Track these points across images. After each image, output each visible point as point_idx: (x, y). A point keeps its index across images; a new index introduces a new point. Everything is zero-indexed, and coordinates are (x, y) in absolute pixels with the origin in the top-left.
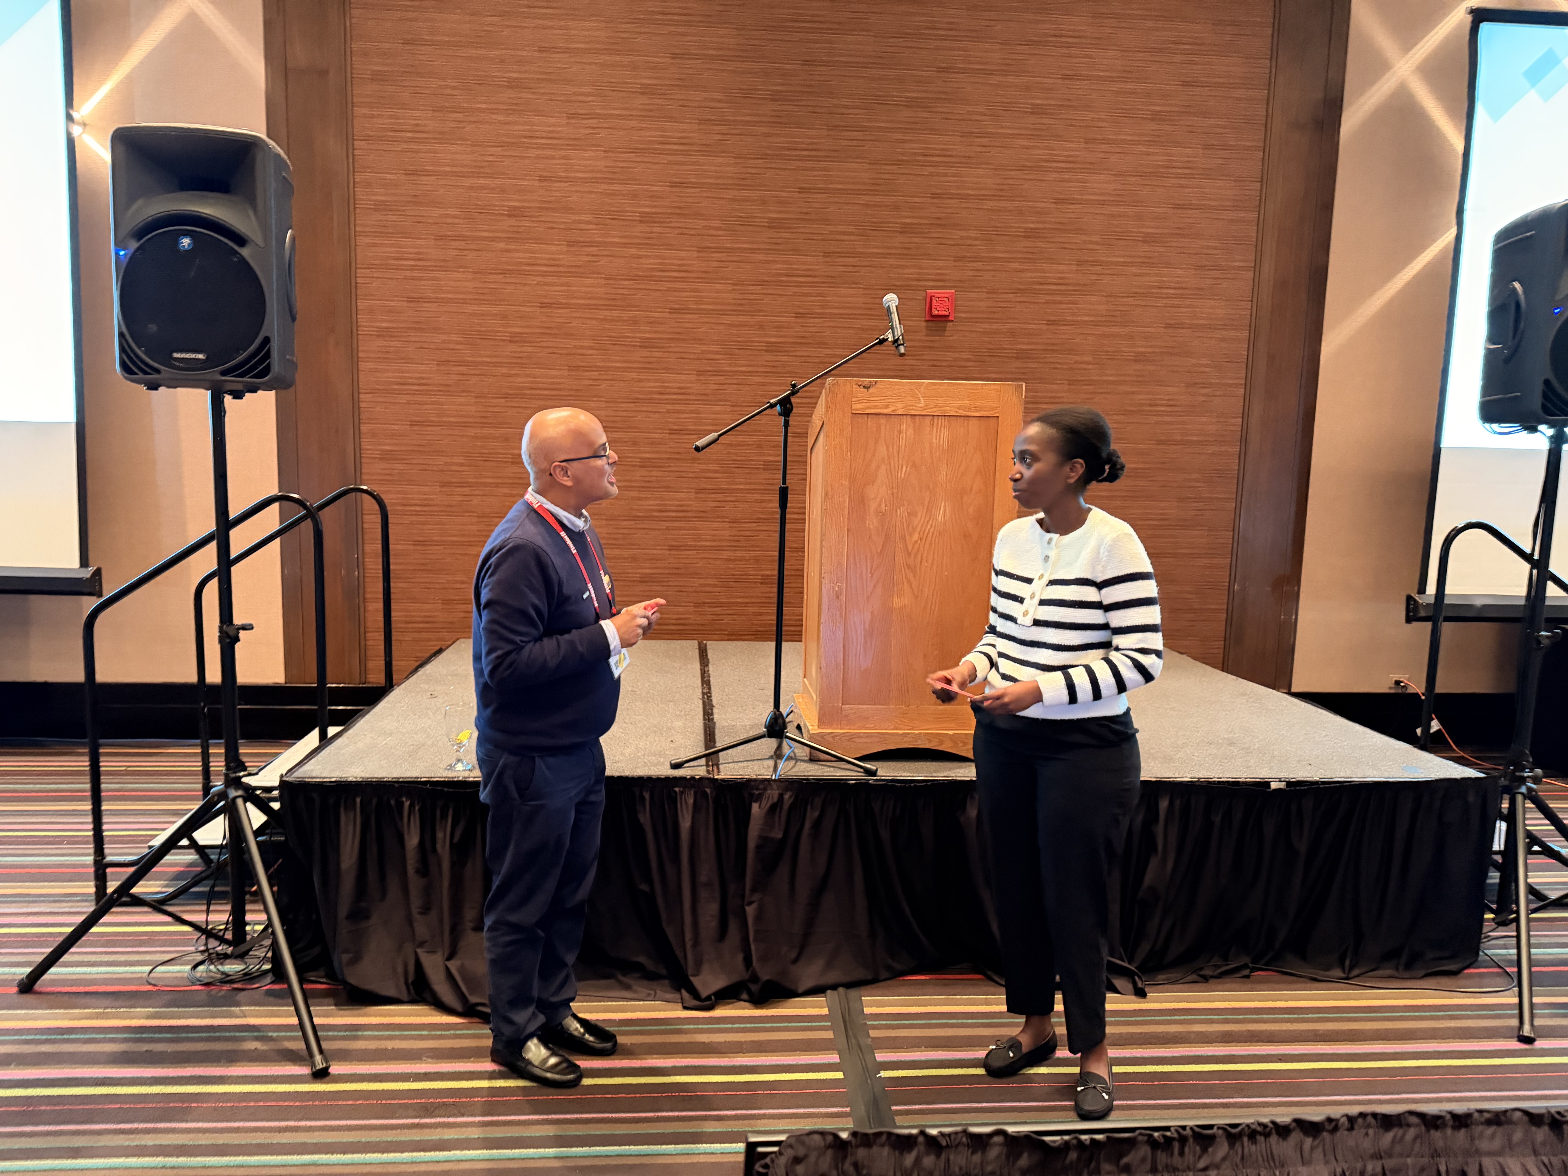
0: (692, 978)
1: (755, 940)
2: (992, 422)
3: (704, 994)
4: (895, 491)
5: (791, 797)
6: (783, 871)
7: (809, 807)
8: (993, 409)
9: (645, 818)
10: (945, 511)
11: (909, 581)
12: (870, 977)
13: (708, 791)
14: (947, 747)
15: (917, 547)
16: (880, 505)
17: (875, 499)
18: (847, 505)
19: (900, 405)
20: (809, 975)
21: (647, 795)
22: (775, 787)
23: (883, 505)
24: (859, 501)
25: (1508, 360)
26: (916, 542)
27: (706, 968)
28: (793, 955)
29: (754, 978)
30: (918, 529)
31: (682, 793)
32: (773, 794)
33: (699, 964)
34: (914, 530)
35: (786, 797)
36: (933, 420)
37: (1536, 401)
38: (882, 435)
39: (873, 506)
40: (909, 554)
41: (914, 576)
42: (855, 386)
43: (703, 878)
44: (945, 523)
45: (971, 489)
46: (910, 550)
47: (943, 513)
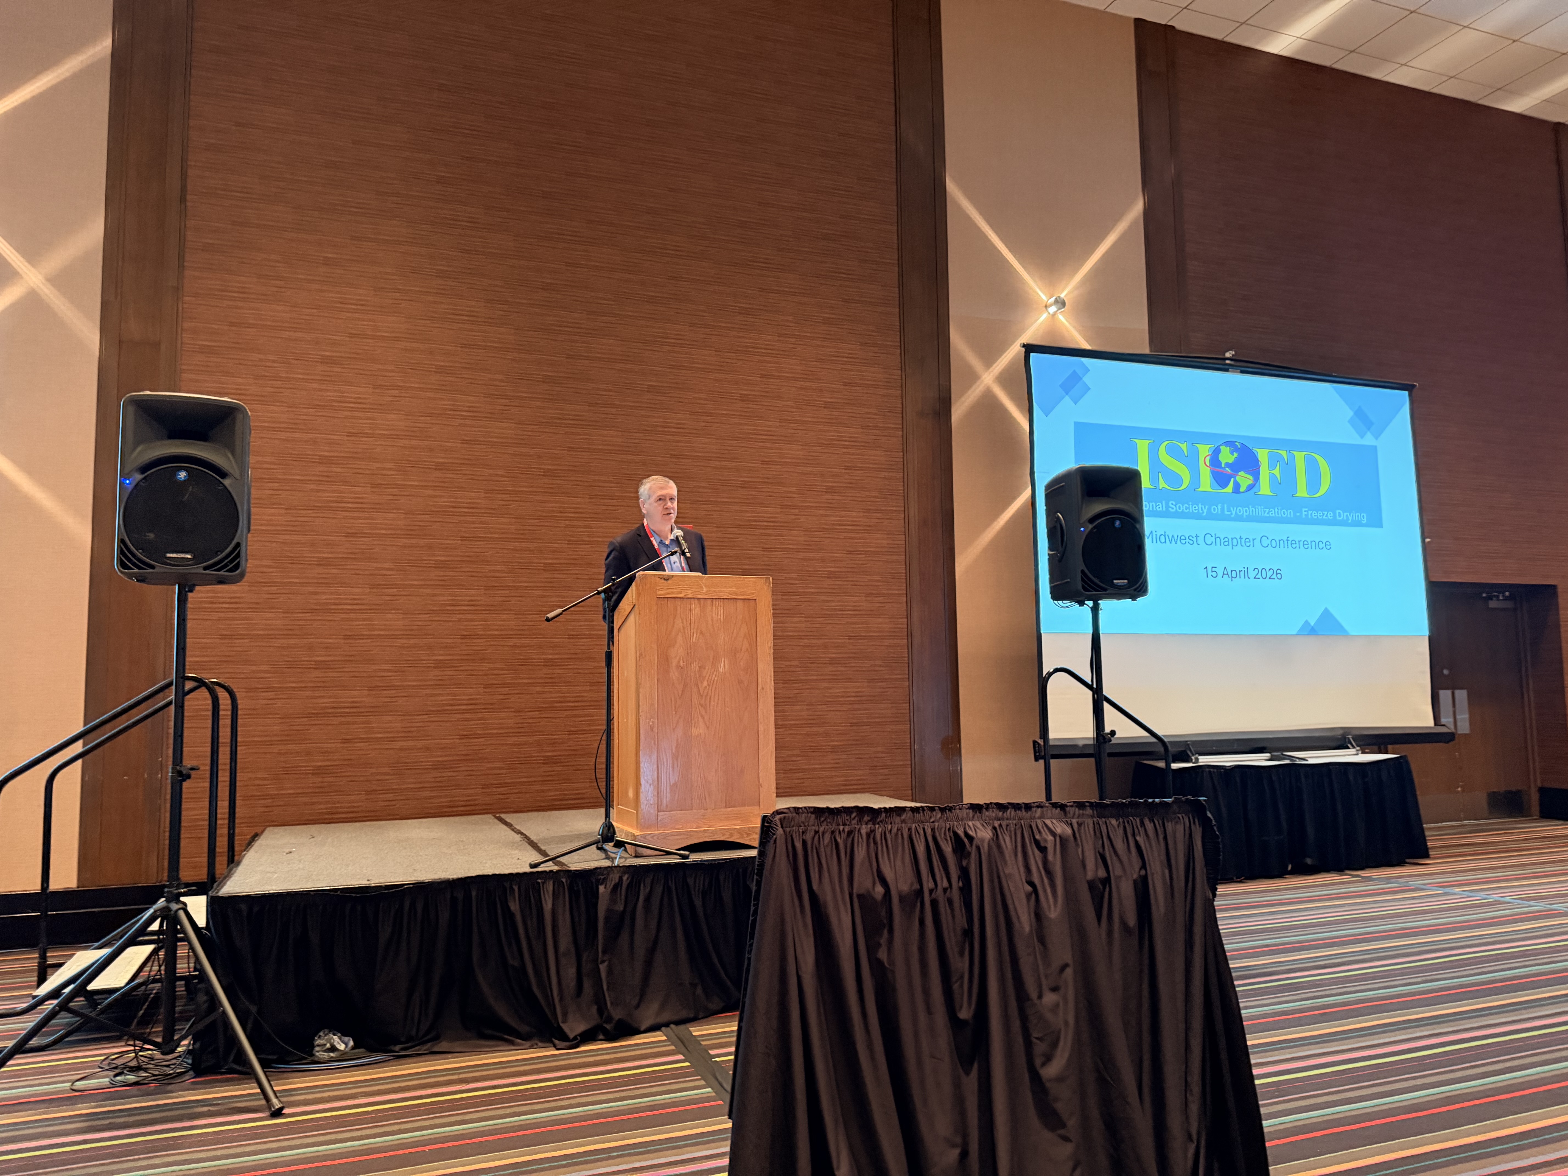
0: (562, 1025)
1: (608, 989)
2: (752, 603)
3: (571, 1036)
4: (689, 651)
5: (628, 879)
6: (624, 937)
7: (642, 885)
8: (752, 594)
9: (514, 906)
10: (724, 665)
11: (702, 716)
12: (692, 1015)
13: (564, 880)
14: (735, 839)
15: (706, 691)
16: (679, 662)
17: (675, 657)
18: (656, 662)
19: (689, 592)
20: (649, 1014)
21: (516, 888)
22: (616, 871)
23: (681, 662)
24: (664, 659)
25: (1060, 560)
26: (706, 687)
27: (570, 1017)
28: (635, 1002)
29: (609, 1019)
30: (707, 678)
31: (543, 883)
32: (615, 877)
33: (565, 1015)
34: (704, 678)
35: (625, 878)
36: (712, 601)
37: (1079, 585)
38: (678, 612)
39: (674, 663)
40: (702, 696)
41: (706, 712)
42: (658, 579)
43: (562, 948)
44: (725, 673)
45: (741, 649)
46: (702, 693)
47: (723, 666)
